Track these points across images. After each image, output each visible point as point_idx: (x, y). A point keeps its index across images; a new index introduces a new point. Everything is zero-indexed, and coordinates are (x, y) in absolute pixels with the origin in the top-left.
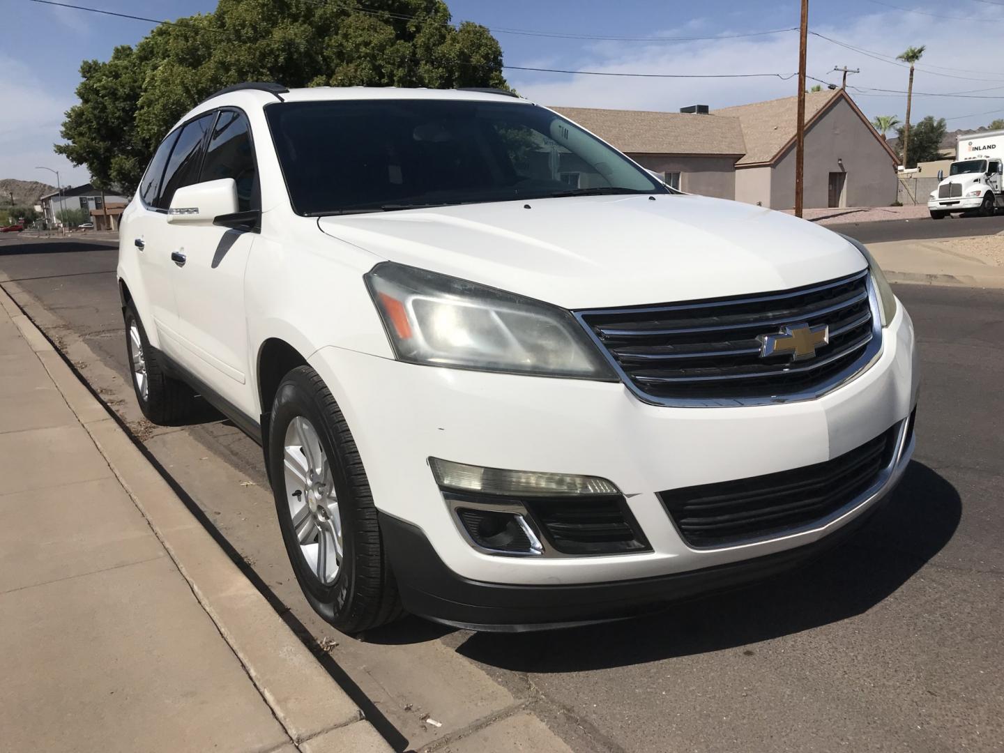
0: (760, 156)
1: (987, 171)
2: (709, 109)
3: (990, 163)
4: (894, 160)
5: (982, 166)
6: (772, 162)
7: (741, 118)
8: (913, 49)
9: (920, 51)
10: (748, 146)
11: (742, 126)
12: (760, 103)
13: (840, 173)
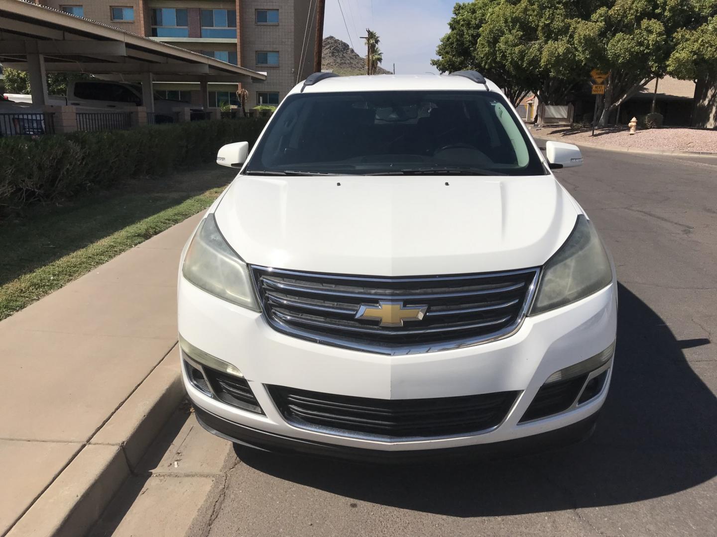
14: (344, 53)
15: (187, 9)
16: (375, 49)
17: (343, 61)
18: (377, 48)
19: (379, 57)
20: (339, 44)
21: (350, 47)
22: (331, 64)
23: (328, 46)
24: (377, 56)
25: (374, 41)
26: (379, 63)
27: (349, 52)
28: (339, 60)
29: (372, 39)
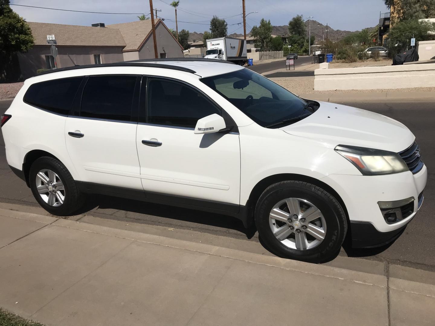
0: (133, 47)
1: (218, 54)
2: (105, 25)
3: (219, 51)
4: (182, 48)
5: (216, 52)
6: (138, 49)
7: (120, 29)
8: (175, 1)
9: (178, 3)
10: (126, 42)
11: (121, 33)
12: (127, 23)
13: (164, 54)
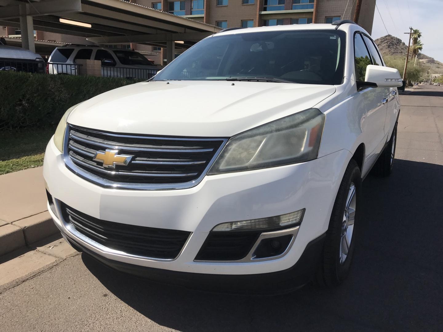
14: (397, 45)
15: (283, 19)
16: (418, 41)
17: (396, 51)
18: (419, 41)
19: (420, 46)
20: (395, 40)
21: (402, 41)
22: (387, 53)
23: (387, 41)
24: (418, 46)
25: (417, 36)
26: (419, 51)
27: (401, 44)
28: (392, 51)
29: (416, 35)
